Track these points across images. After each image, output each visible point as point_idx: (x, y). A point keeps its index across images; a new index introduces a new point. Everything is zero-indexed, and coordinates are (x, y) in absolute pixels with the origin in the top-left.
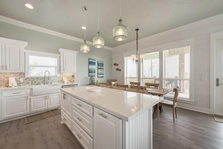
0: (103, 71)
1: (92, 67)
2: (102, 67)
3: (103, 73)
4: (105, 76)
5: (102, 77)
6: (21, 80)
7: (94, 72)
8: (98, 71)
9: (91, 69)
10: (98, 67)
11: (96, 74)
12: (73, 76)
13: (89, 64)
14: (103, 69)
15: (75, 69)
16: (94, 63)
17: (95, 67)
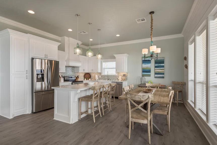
0: (164, 69)
1: (146, 66)
3: (164, 72)
4: (166, 75)
5: (161, 77)
6: (100, 77)
7: (149, 71)
8: (155, 70)
9: (145, 68)
10: (156, 65)
11: (152, 73)
12: (124, 75)
13: (143, 63)
14: (163, 66)
15: (125, 69)
16: (150, 61)
17: (151, 66)
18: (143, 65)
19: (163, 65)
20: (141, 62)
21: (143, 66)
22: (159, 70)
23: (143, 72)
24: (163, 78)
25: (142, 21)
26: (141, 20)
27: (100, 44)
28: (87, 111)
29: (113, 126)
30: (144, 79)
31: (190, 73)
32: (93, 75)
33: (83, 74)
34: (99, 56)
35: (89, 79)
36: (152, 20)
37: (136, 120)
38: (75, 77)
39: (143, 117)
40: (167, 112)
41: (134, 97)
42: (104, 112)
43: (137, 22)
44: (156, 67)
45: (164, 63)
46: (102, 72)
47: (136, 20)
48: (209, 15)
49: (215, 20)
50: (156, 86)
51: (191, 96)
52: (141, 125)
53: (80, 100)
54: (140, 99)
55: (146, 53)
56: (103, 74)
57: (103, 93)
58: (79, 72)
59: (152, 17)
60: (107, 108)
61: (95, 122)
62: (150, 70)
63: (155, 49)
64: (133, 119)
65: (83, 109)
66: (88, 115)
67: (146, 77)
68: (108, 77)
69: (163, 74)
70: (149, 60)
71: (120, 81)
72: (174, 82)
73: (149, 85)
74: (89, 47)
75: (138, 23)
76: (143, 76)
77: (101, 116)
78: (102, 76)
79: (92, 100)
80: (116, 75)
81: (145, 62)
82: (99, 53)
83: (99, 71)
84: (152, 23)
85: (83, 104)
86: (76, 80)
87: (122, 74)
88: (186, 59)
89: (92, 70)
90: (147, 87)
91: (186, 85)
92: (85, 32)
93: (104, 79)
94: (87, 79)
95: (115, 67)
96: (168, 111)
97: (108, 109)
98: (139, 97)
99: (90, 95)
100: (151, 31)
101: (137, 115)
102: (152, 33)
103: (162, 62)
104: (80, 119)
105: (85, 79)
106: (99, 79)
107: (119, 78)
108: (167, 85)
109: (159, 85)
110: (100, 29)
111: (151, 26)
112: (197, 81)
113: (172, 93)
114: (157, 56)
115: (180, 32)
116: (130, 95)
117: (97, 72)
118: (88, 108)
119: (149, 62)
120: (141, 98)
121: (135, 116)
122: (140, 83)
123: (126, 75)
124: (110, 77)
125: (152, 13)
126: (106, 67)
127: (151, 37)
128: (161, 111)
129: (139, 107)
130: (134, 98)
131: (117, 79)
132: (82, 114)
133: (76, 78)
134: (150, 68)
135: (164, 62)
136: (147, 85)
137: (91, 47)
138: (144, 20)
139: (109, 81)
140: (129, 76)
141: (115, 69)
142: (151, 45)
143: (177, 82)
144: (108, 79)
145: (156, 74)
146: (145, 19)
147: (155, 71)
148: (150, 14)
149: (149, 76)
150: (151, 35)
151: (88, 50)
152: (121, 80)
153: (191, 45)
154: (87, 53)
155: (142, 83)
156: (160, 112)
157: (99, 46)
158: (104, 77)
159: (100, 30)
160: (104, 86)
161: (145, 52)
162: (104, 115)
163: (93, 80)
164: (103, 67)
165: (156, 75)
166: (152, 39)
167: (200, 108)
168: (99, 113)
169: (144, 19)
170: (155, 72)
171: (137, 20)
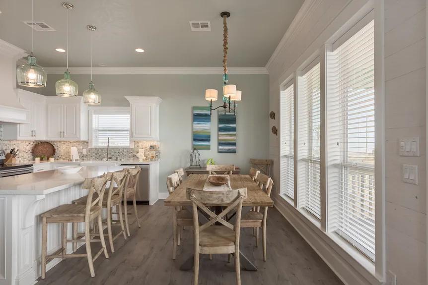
0: (235, 135)
1: (201, 126)
2: (231, 125)
3: (235, 140)
4: (240, 148)
5: (231, 151)
6: (85, 152)
7: (207, 139)
8: (218, 135)
9: (199, 130)
10: (221, 126)
11: (213, 143)
12: (152, 148)
13: (194, 121)
14: (234, 129)
15: (153, 134)
16: (208, 117)
17: (211, 127)
18: (194, 125)
19: (234, 125)
20: (190, 117)
21: (194, 127)
22: (225, 137)
23: (195, 140)
24: (234, 152)
25: (202, 27)
26: (200, 25)
27: (94, 66)
28: (62, 250)
29: (147, 274)
30: (197, 155)
31: (283, 143)
32: (61, 148)
33: (31, 145)
34: (93, 97)
35: (48, 159)
36: (226, 30)
37: (212, 248)
38: (4, 152)
39: (223, 239)
40: (261, 221)
41: (210, 197)
42: (114, 244)
43: (192, 27)
44: (220, 130)
45: (235, 123)
46: (92, 140)
47: (191, 22)
48: (327, 41)
49: (334, 52)
50: (226, 169)
51: (284, 183)
52: (211, 259)
53: (45, 220)
54: (222, 200)
55: (214, 99)
56: (93, 145)
57: (111, 194)
58: (19, 138)
59: (225, 24)
60: (121, 233)
61: (93, 274)
62: (210, 137)
63: (233, 93)
64: (205, 248)
65: (52, 246)
66: (67, 259)
67: (200, 152)
68: (109, 153)
69: (234, 144)
70: (206, 115)
71: (141, 161)
72: (254, 160)
73: (212, 169)
74: (64, 69)
75: (193, 29)
76: (195, 149)
77: (107, 256)
78: (92, 149)
79: (84, 217)
80: (131, 147)
81: (198, 117)
82: (92, 90)
83: (83, 138)
84: (225, 37)
85: (52, 231)
86: (6, 164)
87: (148, 144)
88: (274, 115)
89: (61, 134)
90: (207, 172)
91: (275, 165)
92: (46, 27)
93: (96, 159)
94: (41, 159)
95: (128, 126)
96: (263, 220)
97: (122, 235)
98: (220, 195)
99: (70, 203)
100: (223, 53)
101: (210, 238)
102: (226, 58)
103: (233, 120)
104: (43, 277)
105: (38, 159)
106: (82, 157)
107: (138, 155)
108: (240, 168)
109: (232, 167)
110: (94, 25)
111: (225, 42)
112: (299, 157)
113: (271, 181)
114: (235, 107)
115: (263, 64)
116: (200, 193)
117: (77, 140)
118: (65, 240)
119: (205, 118)
120: (224, 199)
121: (206, 240)
122: (189, 165)
123: (157, 147)
124: (112, 153)
125: (225, 14)
126: (100, 127)
127: (224, 67)
128: (250, 221)
129: (220, 218)
130: (209, 200)
131: (134, 156)
132: (48, 259)
133: (8, 156)
134: (209, 131)
135: (235, 121)
136: (209, 168)
137: (70, 69)
138: (207, 26)
139: (111, 161)
140: (162, 148)
141: (129, 132)
142: (225, 83)
143: (259, 160)
144: (110, 158)
145: (220, 144)
146: (209, 25)
147: (220, 138)
148: (222, 16)
149: (208, 148)
150: (224, 61)
151: (60, 77)
152: (144, 158)
153: (284, 90)
154: (57, 84)
155: (193, 164)
156: (248, 224)
157: (92, 71)
158: (96, 152)
159: (95, 28)
160: (115, 175)
161: (211, 95)
162: (113, 251)
163: (61, 160)
164: (95, 125)
165: (220, 147)
166: (225, 70)
167: (304, 206)
168: (102, 250)
169: (207, 24)
170: (219, 140)
171: (193, 24)
